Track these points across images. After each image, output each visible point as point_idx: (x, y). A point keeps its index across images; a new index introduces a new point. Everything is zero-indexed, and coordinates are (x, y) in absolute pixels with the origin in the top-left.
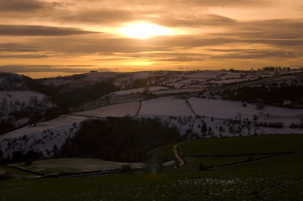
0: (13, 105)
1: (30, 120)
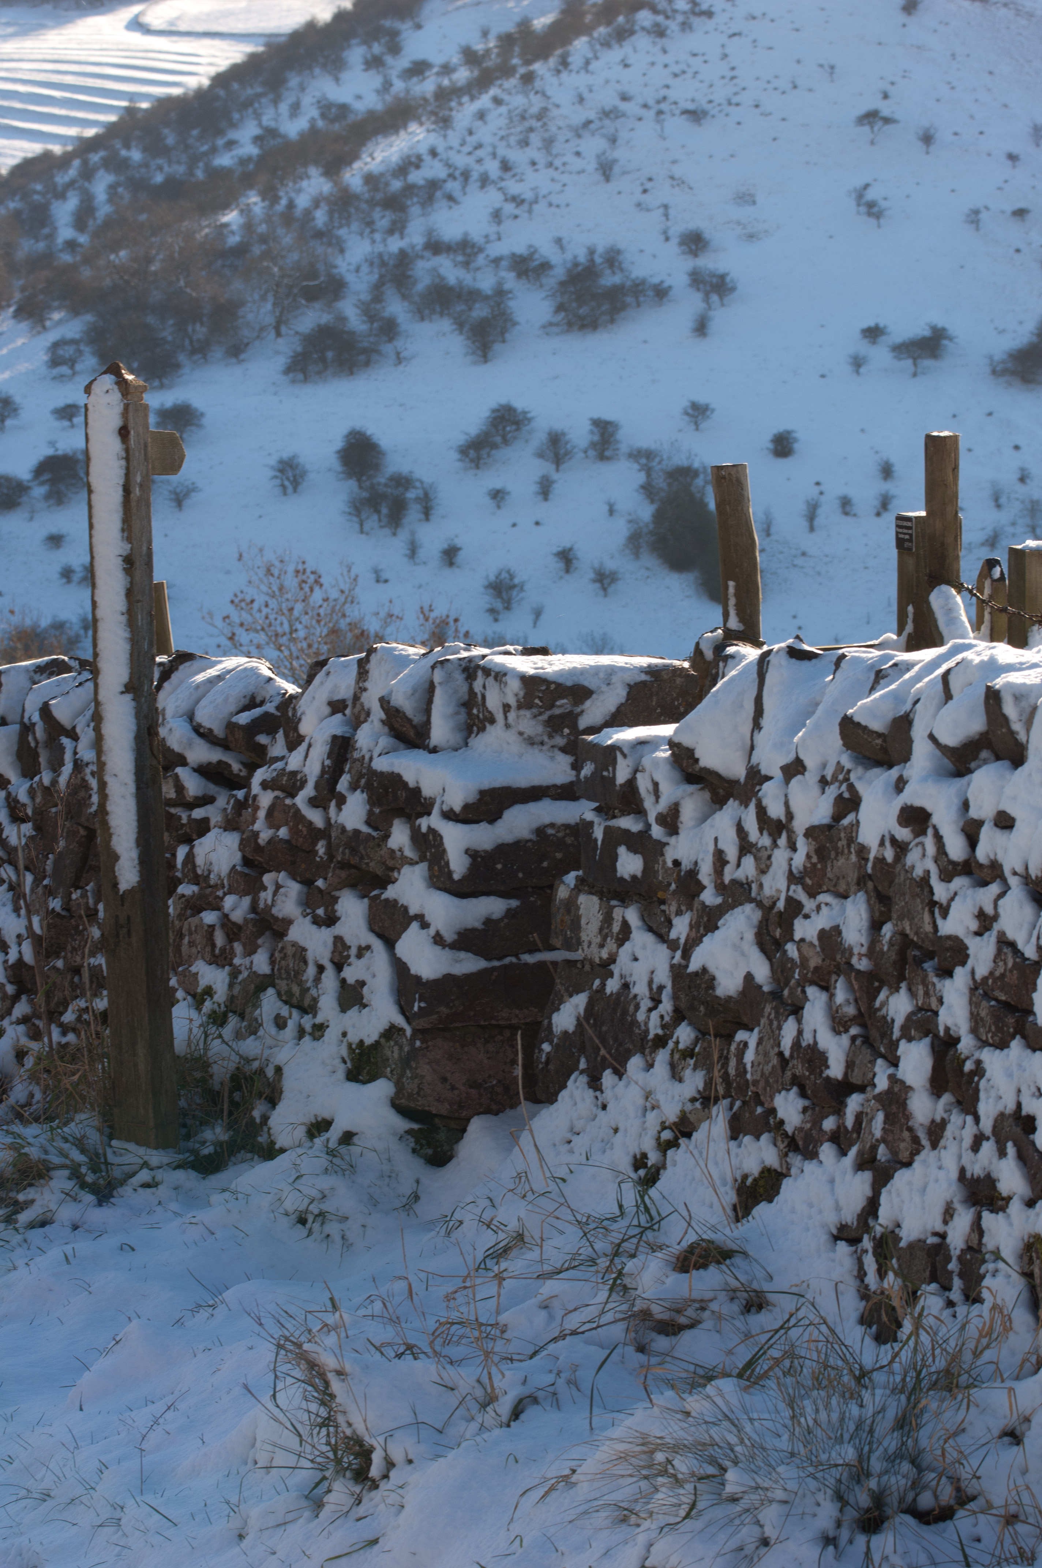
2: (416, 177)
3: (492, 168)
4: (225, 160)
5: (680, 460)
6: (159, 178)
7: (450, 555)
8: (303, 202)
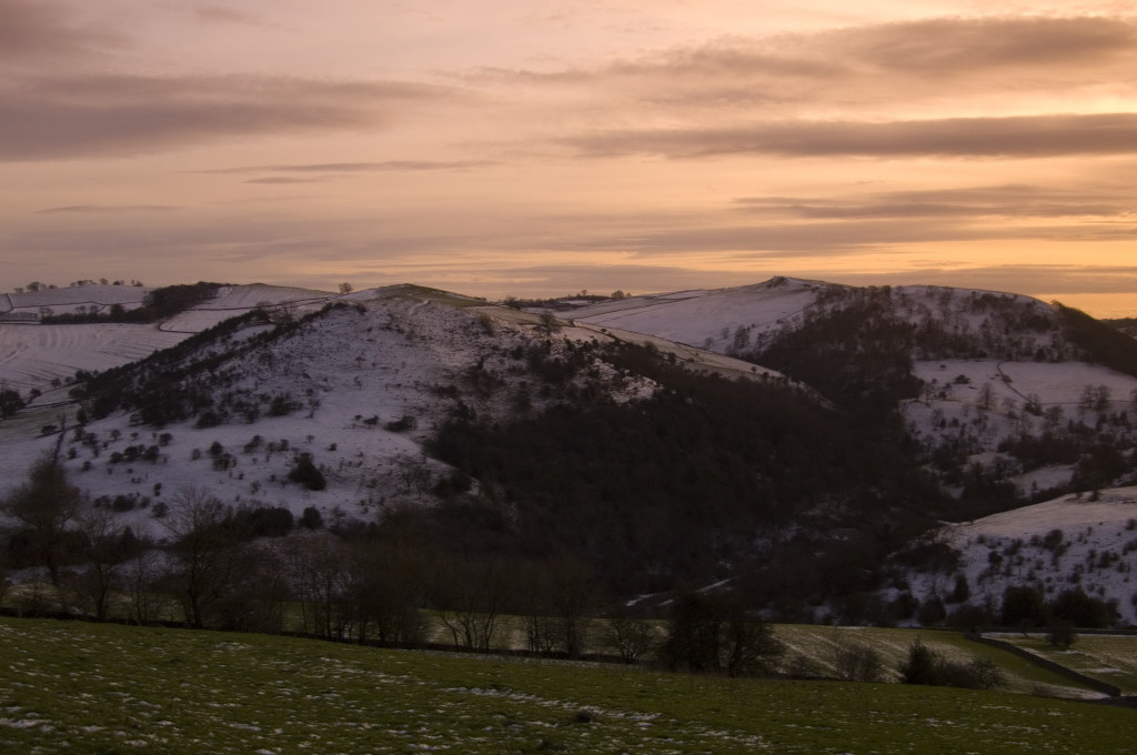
0: (1018, 413)
1: (1074, 476)
2: (234, 372)
3: (255, 370)
4: (182, 367)
5: (305, 451)
6: (163, 371)
7: (241, 477)
8: (203, 378)
